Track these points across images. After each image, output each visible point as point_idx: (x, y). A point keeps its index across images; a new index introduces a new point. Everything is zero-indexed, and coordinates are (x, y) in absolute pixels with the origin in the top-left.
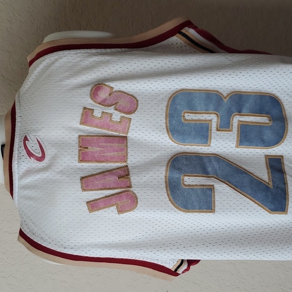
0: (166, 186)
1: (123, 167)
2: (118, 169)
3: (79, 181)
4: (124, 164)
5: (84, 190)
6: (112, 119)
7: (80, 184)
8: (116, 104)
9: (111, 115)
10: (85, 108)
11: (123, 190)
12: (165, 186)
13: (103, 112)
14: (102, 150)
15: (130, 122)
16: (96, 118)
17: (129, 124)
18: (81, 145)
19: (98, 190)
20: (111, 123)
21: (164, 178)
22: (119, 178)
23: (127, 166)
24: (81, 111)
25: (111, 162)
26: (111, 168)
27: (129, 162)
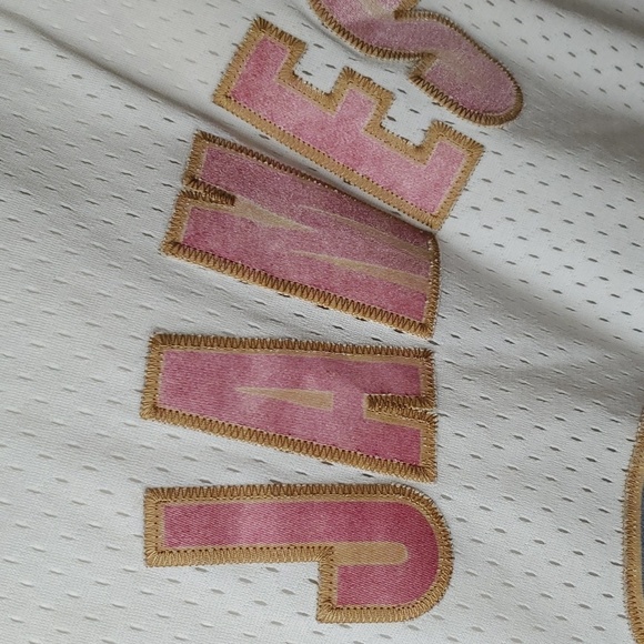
0: (629, 530)
1: (407, 352)
2: (376, 351)
3: (141, 348)
4: (411, 339)
5: (156, 411)
6: (387, 124)
7: (138, 370)
8: (422, 55)
9: (385, 98)
10: (262, 24)
11: (380, 476)
12: (619, 525)
13: (349, 74)
14: (306, 235)
15: (474, 161)
16: (307, 89)
17: (468, 172)
18: (199, 173)
19: (235, 432)
20: (375, 143)
21: (620, 480)
22: (372, 402)
23: (427, 354)
24: (239, 30)
25: (345, 304)
26: (337, 337)
27: (441, 334)
